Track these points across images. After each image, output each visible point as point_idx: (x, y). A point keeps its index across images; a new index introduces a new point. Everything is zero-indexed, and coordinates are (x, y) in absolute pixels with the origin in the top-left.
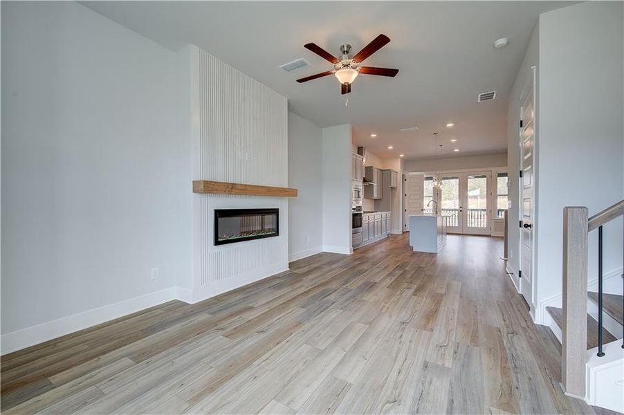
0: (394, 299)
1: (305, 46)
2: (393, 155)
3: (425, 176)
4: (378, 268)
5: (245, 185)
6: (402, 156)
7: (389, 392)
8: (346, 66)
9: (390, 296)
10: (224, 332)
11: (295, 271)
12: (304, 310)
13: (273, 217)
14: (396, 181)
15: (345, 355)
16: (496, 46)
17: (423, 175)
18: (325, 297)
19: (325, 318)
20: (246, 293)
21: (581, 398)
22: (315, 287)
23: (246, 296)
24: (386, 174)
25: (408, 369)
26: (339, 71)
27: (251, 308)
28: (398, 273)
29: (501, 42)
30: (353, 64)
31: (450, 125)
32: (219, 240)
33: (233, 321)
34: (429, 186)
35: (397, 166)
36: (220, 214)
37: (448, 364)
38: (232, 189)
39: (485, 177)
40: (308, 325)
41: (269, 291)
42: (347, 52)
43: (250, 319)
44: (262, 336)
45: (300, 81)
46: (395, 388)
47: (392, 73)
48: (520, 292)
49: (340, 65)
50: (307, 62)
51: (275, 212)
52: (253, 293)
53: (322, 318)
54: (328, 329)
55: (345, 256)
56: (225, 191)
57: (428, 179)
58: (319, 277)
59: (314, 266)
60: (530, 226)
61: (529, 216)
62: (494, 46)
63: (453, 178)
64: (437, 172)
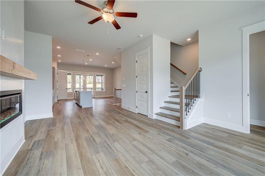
3: (68, 73)
6: (59, 61)
17: (67, 72)
29: (141, 36)
30: (114, 14)
31: (97, 54)
34: (69, 77)
48: (137, 113)
51: (20, 93)
57: (68, 74)
60: (147, 92)
61: (145, 89)
62: (139, 36)
63: (89, 75)
64: (74, 72)
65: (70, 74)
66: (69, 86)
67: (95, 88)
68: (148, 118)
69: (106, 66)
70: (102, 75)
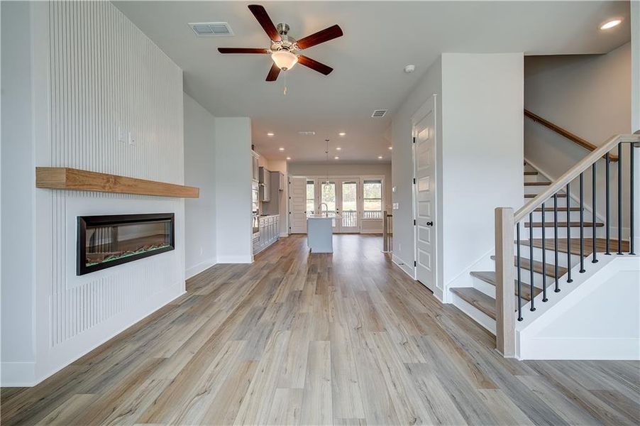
0: (331, 305)
1: (250, 7)
2: (281, 157)
3: (307, 180)
4: (292, 274)
5: (136, 180)
6: (288, 158)
7: (404, 413)
8: (285, 48)
9: (325, 303)
10: (136, 416)
11: (197, 293)
12: (243, 343)
13: (167, 223)
14: (283, 184)
15: (332, 386)
16: (407, 70)
18: (259, 318)
19: (277, 346)
20: (139, 340)
21: (512, 357)
22: (237, 309)
23: (141, 343)
24: (275, 176)
25: (398, 378)
26: (277, 52)
27: (162, 361)
28: (315, 276)
29: (411, 68)
30: (294, 47)
31: (342, 134)
32: (88, 265)
33: (144, 391)
35: (283, 168)
36: (89, 223)
37: (423, 360)
38: (115, 184)
39: (355, 183)
40: (263, 362)
41: (174, 328)
42: (286, 33)
43: (172, 377)
44: (209, 399)
45: (223, 51)
46: (404, 404)
47: (325, 70)
48: (415, 279)
49: (279, 46)
50: (230, 30)
51: (169, 218)
52: (150, 336)
53: (273, 346)
54: (290, 359)
55: (246, 266)
56: (104, 187)
57: (309, 183)
58: (234, 294)
59: (218, 282)
60: (431, 224)
61: (428, 216)
62: (405, 70)
63: (331, 183)
64: (318, 177)
65: (312, 183)
66: (310, 207)
67: (360, 210)
68: (434, 297)
69: (380, 157)
70: (379, 179)
